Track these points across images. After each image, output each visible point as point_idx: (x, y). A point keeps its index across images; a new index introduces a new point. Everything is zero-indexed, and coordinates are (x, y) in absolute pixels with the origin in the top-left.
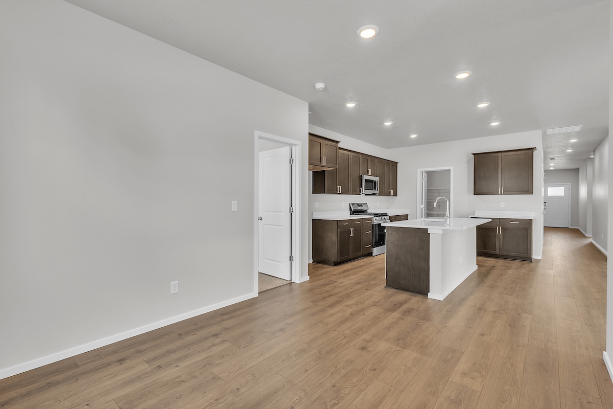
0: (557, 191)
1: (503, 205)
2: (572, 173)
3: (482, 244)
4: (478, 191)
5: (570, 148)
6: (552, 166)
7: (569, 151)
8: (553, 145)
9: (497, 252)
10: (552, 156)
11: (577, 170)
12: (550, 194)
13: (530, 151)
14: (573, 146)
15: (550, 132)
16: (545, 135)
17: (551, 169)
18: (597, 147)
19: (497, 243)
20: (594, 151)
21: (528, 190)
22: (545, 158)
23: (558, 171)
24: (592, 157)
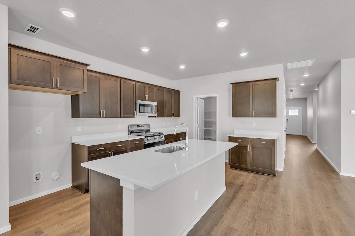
0: (294, 112)
1: (254, 125)
2: (303, 101)
3: (237, 160)
4: (235, 114)
5: (303, 83)
6: (291, 96)
7: (302, 85)
8: (292, 79)
9: (249, 166)
10: (291, 89)
11: (306, 98)
12: (290, 114)
13: (274, 81)
14: (306, 80)
15: (290, 66)
16: (285, 68)
17: (291, 98)
18: (321, 82)
19: (248, 159)
20: (318, 85)
21: (273, 114)
22: (287, 90)
23: (295, 99)
24: (317, 89)
